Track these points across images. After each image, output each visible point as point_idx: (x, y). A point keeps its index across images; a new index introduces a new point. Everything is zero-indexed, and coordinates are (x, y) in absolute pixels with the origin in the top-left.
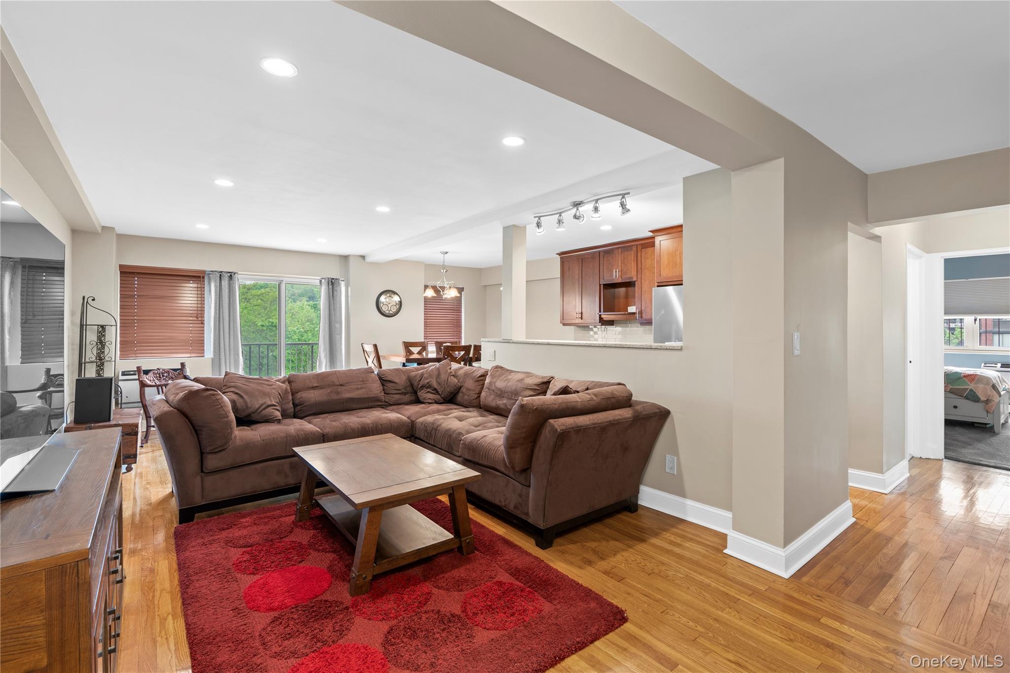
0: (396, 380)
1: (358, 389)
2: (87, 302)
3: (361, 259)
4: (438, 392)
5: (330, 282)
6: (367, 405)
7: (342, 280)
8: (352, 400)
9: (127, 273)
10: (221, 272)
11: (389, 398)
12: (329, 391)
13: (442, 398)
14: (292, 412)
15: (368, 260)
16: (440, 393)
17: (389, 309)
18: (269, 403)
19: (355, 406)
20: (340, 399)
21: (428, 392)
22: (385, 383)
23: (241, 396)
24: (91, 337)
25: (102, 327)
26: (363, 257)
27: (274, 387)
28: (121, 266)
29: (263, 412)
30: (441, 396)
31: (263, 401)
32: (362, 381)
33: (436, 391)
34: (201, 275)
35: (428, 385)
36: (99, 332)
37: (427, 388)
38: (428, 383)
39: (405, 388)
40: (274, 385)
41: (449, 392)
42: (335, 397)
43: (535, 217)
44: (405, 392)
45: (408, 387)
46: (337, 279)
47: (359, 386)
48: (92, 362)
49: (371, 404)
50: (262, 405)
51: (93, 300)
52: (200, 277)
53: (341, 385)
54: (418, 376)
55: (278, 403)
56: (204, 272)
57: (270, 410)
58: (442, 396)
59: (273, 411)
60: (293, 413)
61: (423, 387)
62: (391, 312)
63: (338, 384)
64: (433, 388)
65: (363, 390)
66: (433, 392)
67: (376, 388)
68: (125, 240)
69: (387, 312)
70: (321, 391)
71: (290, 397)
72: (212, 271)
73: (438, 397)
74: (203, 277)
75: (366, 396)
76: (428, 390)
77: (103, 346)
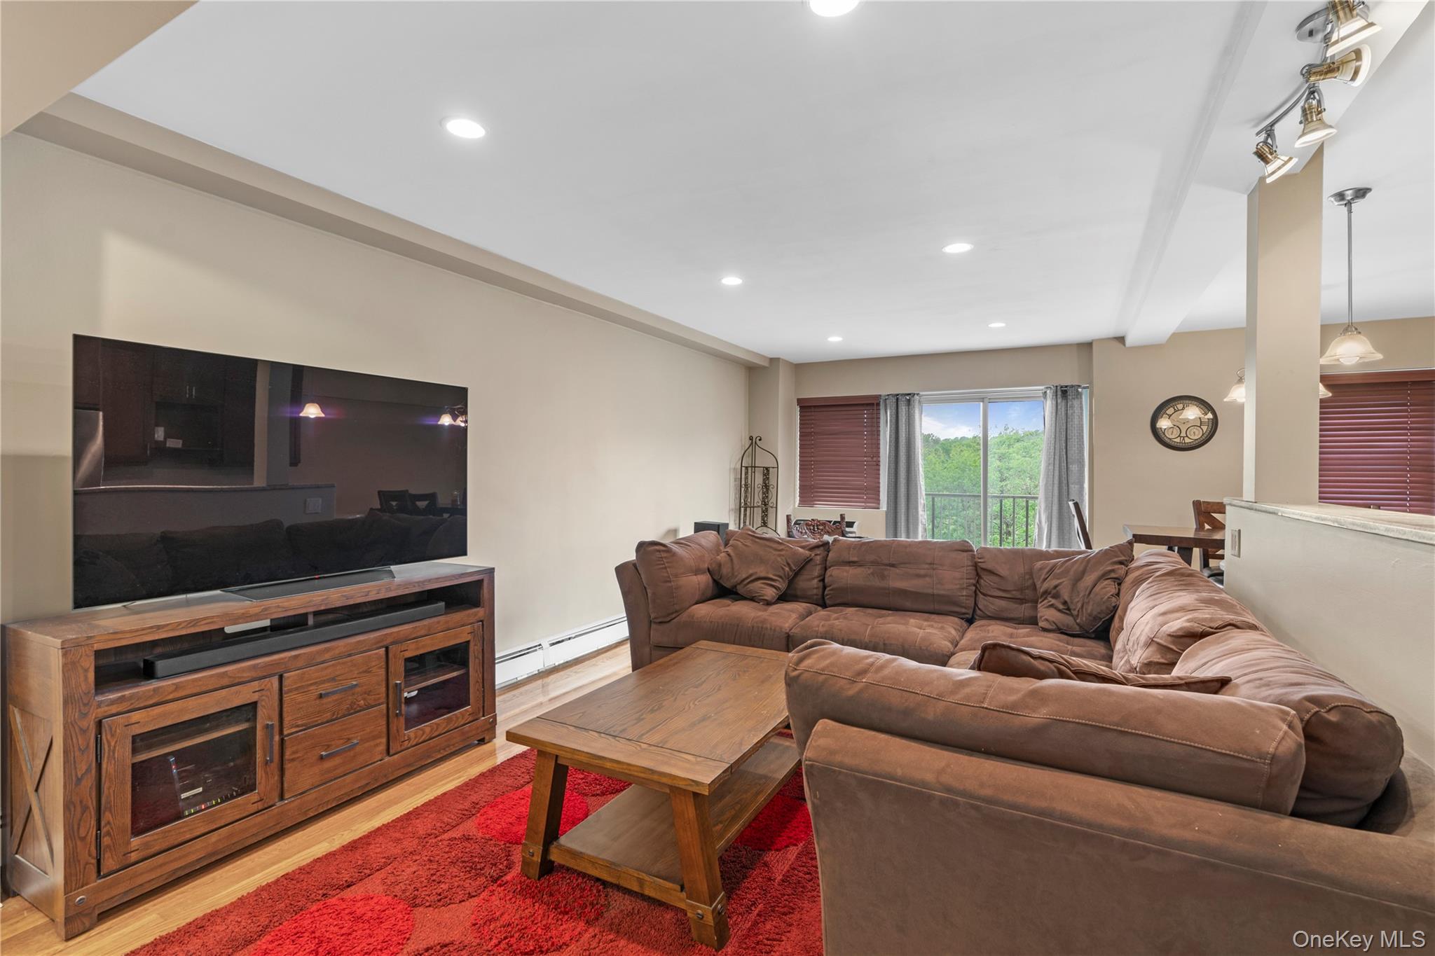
0: (1003, 571)
1: (918, 576)
2: (756, 443)
3: (1118, 345)
4: (1069, 609)
5: (1059, 393)
6: (931, 607)
7: (1084, 388)
8: (903, 593)
9: (808, 408)
10: (898, 395)
11: (986, 603)
12: (869, 572)
13: (1078, 624)
14: (817, 595)
15: (1129, 342)
16: (1075, 613)
17: (1183, 434)
18: (763, 575)
19: (908, 604)
20: (884, 589)
21: (1052, 606)
22: (981, 573)
23: (732, 560)
24: (759, 479)
25: (767, 469)
26: (1121, 340)
27: (783, 553)
28: (800, 401)
29: (750, 585)
30: (1075, 621)
31: (755, 571)
32: (931, 564)
33: (1067, 609)
34: (875, 402)
35: (1054, 591)
36: (764, 475)
37: (1053, 597)
38: (1056, 587)
39: (1021, 590)
40: (787, 551)
41: (1090, 615)
42: (877, 583)
43: (1257, 134)
44: (1019, 597)
45: (1027, 588)
46: (1072, 386)
47: (922, 572)
48: (758, 507)
49: (937, 607)
50: (751, 575)
51: (760, 440)
52: (873, 404)
53: (893, 565)
54: (1046, 570)
55: (781, 577)
56: (878, 397)
57: (758, 584)
58: (1078, 621)
59: (763, 586)
60: (820, 597)
61: (1046, 593)
62: (1187, 440)
63: (886, 562)
64: (1063, 599)
65: (927, 579)
66: (1061, 607)
67: (953, 581)
68: (801, 369)
69: (1178, 440)
70: (858, 571)
71: (817, 571)
72: (888, 395)
73: (1068, 620)
74: (878, 404)
75: (930, 591)
76: (1053, 601)
77: (768, 490)
